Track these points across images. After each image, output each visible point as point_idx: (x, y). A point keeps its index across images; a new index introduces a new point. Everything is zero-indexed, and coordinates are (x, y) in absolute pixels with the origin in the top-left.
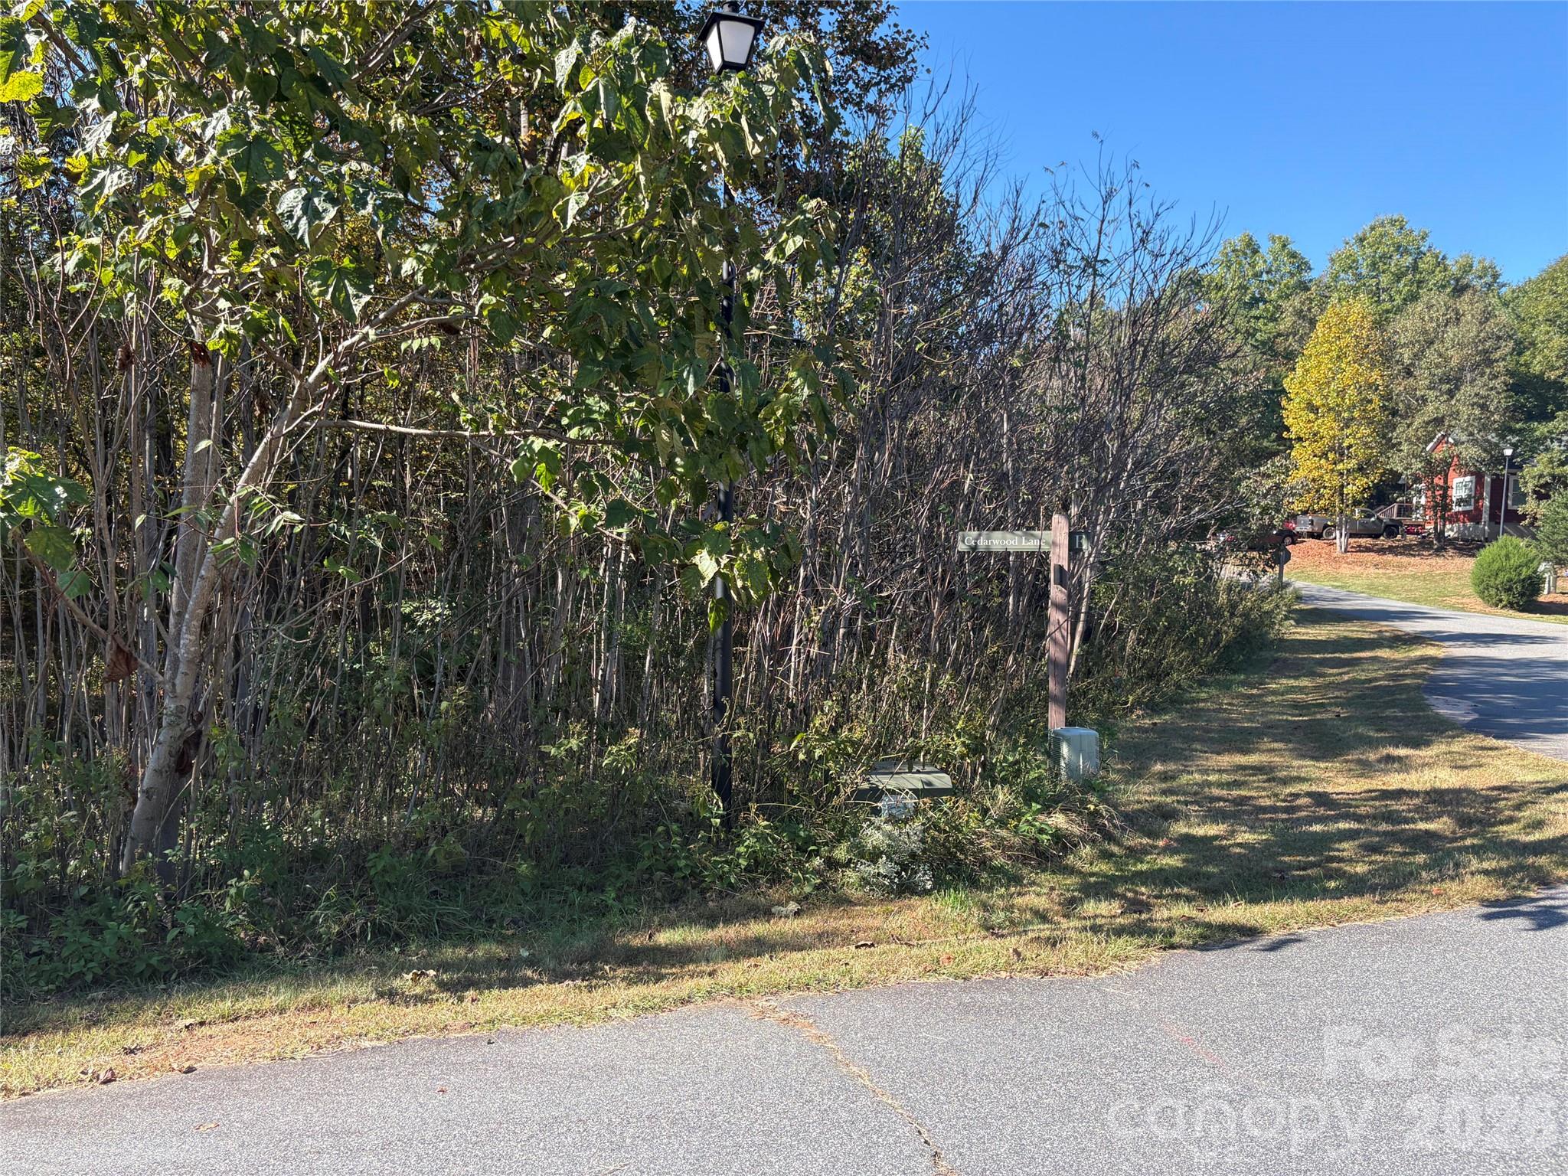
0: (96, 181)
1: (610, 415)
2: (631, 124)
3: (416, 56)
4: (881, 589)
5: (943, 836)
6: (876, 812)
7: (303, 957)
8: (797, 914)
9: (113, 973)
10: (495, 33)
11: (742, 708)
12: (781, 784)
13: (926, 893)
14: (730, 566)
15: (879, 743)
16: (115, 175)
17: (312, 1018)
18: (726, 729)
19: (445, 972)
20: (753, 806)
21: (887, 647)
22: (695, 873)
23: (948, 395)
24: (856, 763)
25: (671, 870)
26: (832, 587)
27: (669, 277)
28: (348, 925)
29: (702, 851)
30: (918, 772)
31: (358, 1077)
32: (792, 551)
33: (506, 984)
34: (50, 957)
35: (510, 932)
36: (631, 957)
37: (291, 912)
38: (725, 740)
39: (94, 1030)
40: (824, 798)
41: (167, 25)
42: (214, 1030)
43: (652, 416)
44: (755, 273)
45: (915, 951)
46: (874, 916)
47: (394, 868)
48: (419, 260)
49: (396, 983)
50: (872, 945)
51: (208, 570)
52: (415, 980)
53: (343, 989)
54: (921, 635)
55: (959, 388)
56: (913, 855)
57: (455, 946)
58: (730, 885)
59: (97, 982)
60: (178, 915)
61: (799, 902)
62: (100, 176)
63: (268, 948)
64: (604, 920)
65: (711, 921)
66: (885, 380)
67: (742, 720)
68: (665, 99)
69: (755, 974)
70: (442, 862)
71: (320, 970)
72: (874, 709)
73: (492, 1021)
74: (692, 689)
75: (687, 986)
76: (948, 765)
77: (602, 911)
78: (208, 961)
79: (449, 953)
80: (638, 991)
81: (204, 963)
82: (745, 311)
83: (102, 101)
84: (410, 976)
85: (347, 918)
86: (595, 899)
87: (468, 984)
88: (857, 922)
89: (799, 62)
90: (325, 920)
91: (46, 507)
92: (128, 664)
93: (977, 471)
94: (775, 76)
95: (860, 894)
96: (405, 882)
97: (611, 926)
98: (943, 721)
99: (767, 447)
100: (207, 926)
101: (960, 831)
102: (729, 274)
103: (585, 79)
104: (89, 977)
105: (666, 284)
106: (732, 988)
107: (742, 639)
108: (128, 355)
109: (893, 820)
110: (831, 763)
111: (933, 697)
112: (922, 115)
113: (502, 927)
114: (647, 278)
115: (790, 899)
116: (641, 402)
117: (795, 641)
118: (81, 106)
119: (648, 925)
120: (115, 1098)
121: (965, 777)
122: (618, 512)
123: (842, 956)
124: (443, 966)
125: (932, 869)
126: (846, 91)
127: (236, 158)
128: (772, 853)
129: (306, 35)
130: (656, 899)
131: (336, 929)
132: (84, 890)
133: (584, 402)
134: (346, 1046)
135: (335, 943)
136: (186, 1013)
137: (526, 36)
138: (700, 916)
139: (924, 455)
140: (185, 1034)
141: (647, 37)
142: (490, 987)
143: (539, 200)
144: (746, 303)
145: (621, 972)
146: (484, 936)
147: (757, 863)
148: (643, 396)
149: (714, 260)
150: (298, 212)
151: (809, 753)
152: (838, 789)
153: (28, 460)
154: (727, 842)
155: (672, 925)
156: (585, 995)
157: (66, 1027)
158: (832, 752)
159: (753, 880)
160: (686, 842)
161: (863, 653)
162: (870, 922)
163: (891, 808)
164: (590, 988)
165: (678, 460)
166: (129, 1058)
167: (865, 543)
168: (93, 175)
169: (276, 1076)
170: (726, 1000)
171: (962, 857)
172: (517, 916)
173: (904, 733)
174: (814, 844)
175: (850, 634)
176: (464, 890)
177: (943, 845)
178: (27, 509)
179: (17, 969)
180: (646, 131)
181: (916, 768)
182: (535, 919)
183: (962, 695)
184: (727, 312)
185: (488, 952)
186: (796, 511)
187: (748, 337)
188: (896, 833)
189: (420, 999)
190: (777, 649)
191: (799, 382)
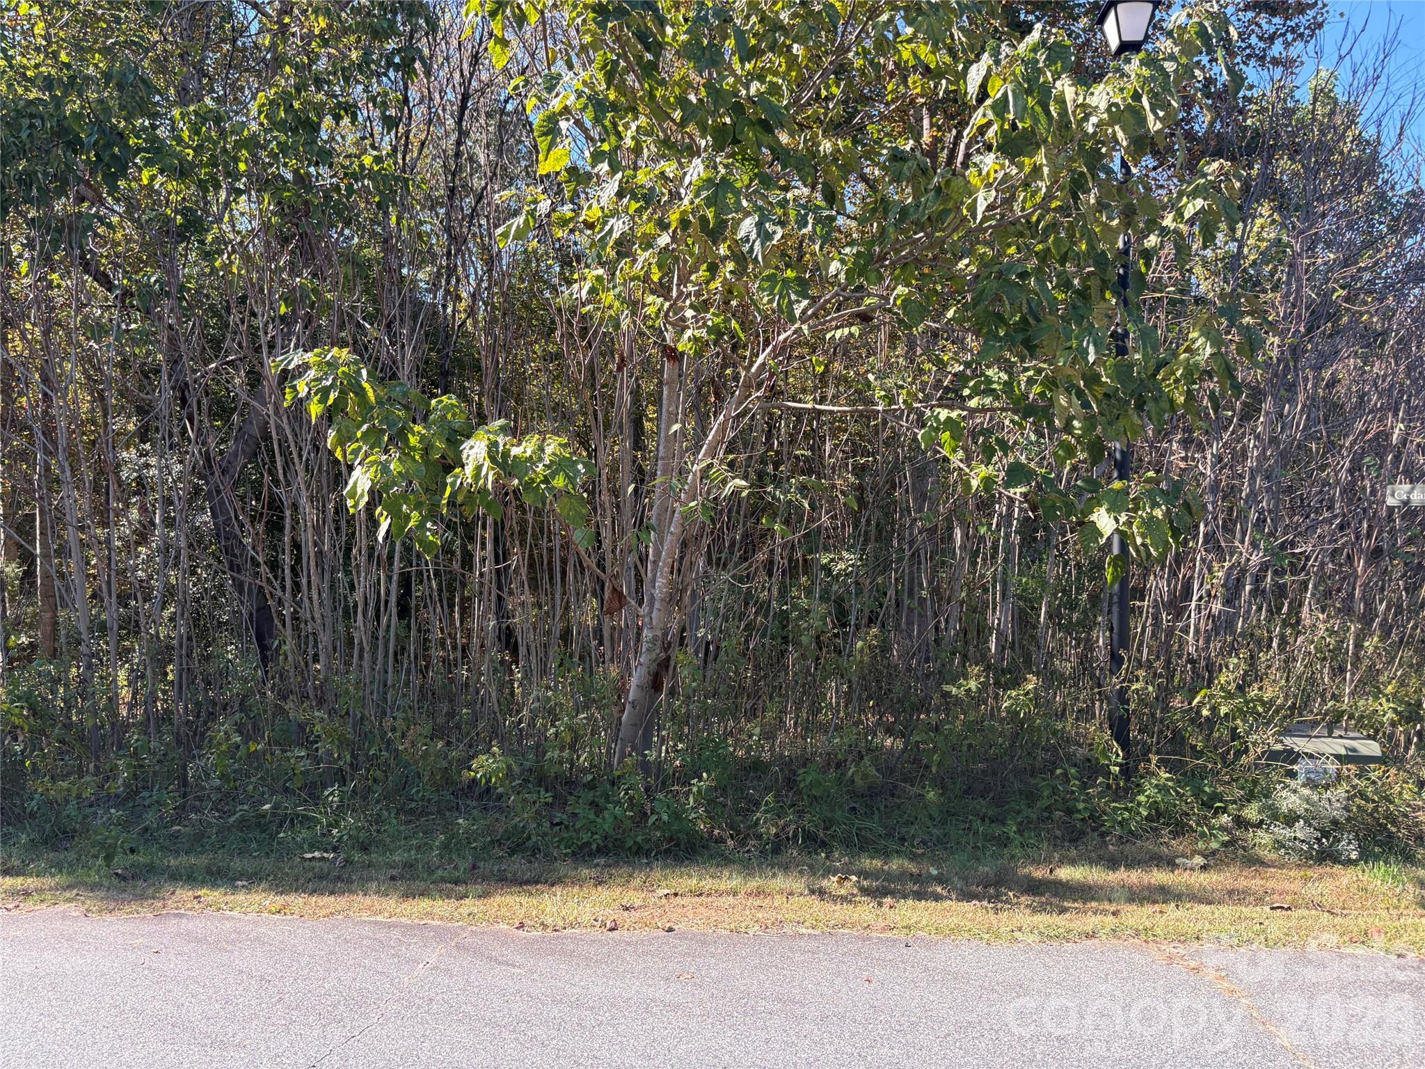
0: (607, 228)
1: (1008, 385)
2: (1036, 120)
3: (838, 86)
4: (1293, 544)
5: (1371, 806)
6: (1292, 775)
7: (748, 851)
8: (1204, 868)
9: (610, 845)
10: (906, 55)
11: (1139, 661)
12: (1183, 738)
13: (1350, 862)
14: (1129, 523)
15: (1294, 704)
16: (621, 222)
17: (758, 903)
18: (1124, 681)
19: (865, 879)
20: (1154, 759)
21: (1301, 605)
22: (1094, 817)
23: (1372, 341)
24: (1268, 724)
25: (1070, 811)
26: (1237, 543)
27: (1066, 253)
28: (783, 829)
29: (1101, 795)
30: (1341, 737)
31: (798, 957)
32: (1194, 509)
33: (920, 896)
34: (567, 827)
35: (920, 851)
36: (1034, 888)
37: (738, 813)
38: (1122, 692)
39: (599, 888)
40: (1231, 756)
41: (652, 96)
42: (685, 901)
43: (1051, 383)
44: (1152, 240)
45: (1338, 920)
46: (1291, 880)
47: (820, 784)
48: (843, 261)
49: (825, 883)
50: (1289, 908)
51: (676, 527)
52: (841, 881)
53: (780, 882)
54: (1343, 594)
55: (1385, 333)
56: (1335, 822)
57: (872, 858)
58: (1131, 832)
59: (601, 851)
60: (655, 804)
61: (1205, 857)
62: (610, 224)
63: (721, 840)
64: (1006, 851)
65: (1113, 863)
66: (1297, 331)
67: (1141, 673)
68: (1069, 92)
69: (1162, 921)
70: (859, 781)
71: (762, 863)
72: (1287, 667)
73: (908, 927)
74: (1088, 640)
75: (1091, 922)
76: (1377, 731)
77: (1004, 842)
78: (677, 845)
79: (867, 863)
80: (1041, 919)
81: (675, 846)
82: (1142, 276)
83: (610, 165)
84: (836, 879)
85: (782, 822)
86: (997, 830)
87: (885, 892)
88: (1271, 884)
89: (1202, 33)
90: (765, 822)
91: (572, 480)
92: (620, 601)
93: (1409, 419)
94: (1176, 50)
95: (1273, 856)
96: (828, 796)
97: (1013, 857)
98: (1370, 684)
99: (1167, 406)
100: (676, 816)
101: (1392, 802)
102: (1125, 243)
103: (993, 88)
104: (594, 847)
105: (1063, 261)
106: (1137, 930)
107: (1141, 593)
108: (622, 359)
109: (1311, 784)
110: (1238, 722)
111: (1357, 659)
112: (1336, 58)
113: (913, 846)
114: (1044, 257)
115: (1194, 852)
116: (1039, 371)
117: (1195, 598)
118: (596, 170)
119: (1048, 860)
120: (618, 943)
121: (1398, 746)
122: (1016, 474)
123: (1254, 915)
124: (862, 874)
125: (1357, 838)
126: (1250, 46)
127: (707, 198)
128: (1175, 806)
129: (755, 87)
130: (1056, 837)
131: (773, 831)
132: (590, 777)
133: (982, 374)
134: (787, 930)
135: (773, 843)
136: (664, 884)
137: (933, 53)
138: (1100, 858)
139: (1343, 405)
140: (664, 901)
141: (1052, 39)
142: (905, 897)
143: (948, 198)
144: (1143, 269)
145: (1025, 899)
146: (897, 852)
147: (1158, 814)
148: (1042, 365)
149: (1111, 233)
150: (753, 236)
151: (1214, 709)
152: (1247, 748)
153: (560, 445)
154: (1126, 790)
155: (1073, 862)
156: (992, 916)
157: (579, 882)
158: (1240, 710)
159: (1155, 830)
160: (1084, 786)
161: (1274, 611)
162: (1287, 885)
163: (1308, 772)
164: (996, 912)
165: (1076, 423)
166: (626, 914)
167: (1275, 496)
168: (605, 223)
169: (735, 945)
170: (1132, 940)
171: (1394, 830)
172: (926, 838)
173: (1323, 696)
174: (1221, 801)
175: (1255, 592)
176: (878, 809)
177: (1371, 815)
178: (559, 482)
179: (545, 834)
180: (1050, 125)
181: (1337, 733)
182: (942, 842)
183: (1393, 658)
184: (1123, 281)
185: (902, 866)
186: (1197, 466)
187: (1145, 301)
188: (1315, 798)
189: (843, 899)
190: (1177, 604)
191: (1200, 341)
